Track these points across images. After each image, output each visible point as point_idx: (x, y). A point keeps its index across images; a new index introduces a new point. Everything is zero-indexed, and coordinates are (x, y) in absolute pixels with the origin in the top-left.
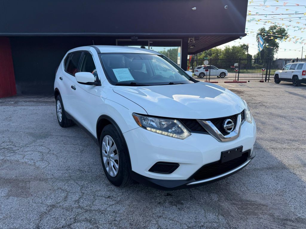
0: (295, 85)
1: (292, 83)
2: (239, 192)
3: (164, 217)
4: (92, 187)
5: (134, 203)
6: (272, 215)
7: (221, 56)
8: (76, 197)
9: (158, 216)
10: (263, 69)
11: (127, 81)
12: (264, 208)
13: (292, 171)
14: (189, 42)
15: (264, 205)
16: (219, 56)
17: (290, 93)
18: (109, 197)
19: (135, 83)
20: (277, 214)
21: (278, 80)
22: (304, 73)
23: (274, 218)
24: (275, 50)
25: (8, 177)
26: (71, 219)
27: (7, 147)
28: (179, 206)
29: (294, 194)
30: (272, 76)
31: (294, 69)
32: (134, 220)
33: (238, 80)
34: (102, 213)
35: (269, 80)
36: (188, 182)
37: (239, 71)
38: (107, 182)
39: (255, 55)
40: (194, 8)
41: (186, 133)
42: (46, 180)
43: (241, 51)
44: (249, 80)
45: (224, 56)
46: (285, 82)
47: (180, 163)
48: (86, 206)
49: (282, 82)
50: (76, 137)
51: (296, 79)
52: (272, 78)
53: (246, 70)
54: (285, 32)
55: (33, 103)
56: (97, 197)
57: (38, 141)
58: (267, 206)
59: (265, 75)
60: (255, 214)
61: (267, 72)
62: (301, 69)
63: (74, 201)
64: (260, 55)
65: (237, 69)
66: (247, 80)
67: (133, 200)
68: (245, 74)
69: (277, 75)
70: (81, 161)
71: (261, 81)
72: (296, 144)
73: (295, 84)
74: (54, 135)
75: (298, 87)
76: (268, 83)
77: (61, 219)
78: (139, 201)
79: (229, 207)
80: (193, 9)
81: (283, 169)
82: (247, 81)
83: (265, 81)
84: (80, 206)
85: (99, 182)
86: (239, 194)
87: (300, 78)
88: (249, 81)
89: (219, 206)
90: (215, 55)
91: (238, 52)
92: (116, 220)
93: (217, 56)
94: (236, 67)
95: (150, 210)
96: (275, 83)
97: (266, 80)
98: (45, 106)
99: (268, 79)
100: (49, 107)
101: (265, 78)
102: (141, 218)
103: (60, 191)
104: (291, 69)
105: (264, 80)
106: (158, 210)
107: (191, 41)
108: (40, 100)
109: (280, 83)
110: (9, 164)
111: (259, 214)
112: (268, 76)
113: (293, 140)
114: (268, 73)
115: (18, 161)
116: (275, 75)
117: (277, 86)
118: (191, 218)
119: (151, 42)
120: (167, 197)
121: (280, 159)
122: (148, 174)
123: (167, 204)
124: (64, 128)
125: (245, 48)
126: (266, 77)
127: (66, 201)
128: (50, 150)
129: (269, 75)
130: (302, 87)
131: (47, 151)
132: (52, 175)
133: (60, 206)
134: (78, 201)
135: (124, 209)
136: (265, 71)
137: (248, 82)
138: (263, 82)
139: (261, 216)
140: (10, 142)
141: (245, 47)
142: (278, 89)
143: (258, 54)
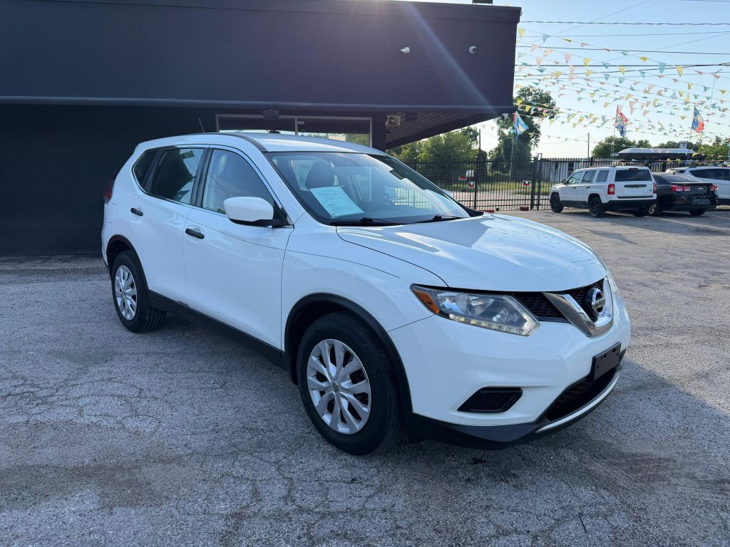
0: (595, 215)
1: (588, 211)
2: (608, 440)
3: (496, 507)
4: (302, 463)
5: (416, 488)
6: (692, 476)
7: (422, 153)
8: (279, 489)
9: (481, 506)
10: (527, 182)
11: (350, 216)
12: (671, 464)
13: (682, 389)
14: (387, 123)
15: (668, 460)
16: (417, 154)
17: (595, 232)
18: (354, 480)
19: (371, 220)
20: (699, 474)
21: (557, 204)
22: (612, 190)
23: (699, 482)
24: (533, 139)
25: (72, 463)
26: (299, 538)
27: (17, 391)
28: (513, 482)
29: (708, 433)
30: (544, 197)
31: (590, 182)
32: (438, 522)
33: (475, 206)
34: (362, 517)
35: (538, 205)
36: (538, 426)
37: (476, 186)
38: (330, 448)
39: (491, 151)
40: (406, 50)
41: (529, 321)
42: (178, 460)
43: (464, 141)
44: (497, 207)
45: (430, 153)
46: (572, 210)
47: (525, 387)
48: (317, 507)
49: (565, 209)
50: (185, 354)
51: (597, 203)
52: (545, 202)
53: (490, 186)
54: (551, 102)
55: (11, 277)
56: (327, 485)
57: (93, 370)
58: (675, 461)
59: (530, 196)
60: (663, 479)
61: (533, 187)
62: (605, 181)
63: (280, 499)
64: (502, 151)
65: (472, 184)
66: (494, 207)
67: (407, 480)
68: (482, 194)
69: (555, 196)
70: (238, 409)
71: (522, 209)
72: (662, 337)
73: (595, 213)
74: (124, 354)
75: (602, 219)
76: (537, 212)
77: (278, 541)
78: (424, 483)
79: (607, 471)
80: (403, 50)
81: (663, 386)
82: (495, 209)
83: (532, 209)
84: (301, 507)
85: (310, 450)
86: (611, 445)
87: (605, 199)
88: (498, 210)
89: (589, 472)
90: (408, 151)
91: (458, 144)
92: (400, 527)
93: (413, 154)
94: (470, 179)
95: (457, 496)
96: (551, 211)
97: (532, 205)
98: (48, 281)
99: (536, 202)
100: (62, 284)
101: (530, 202)
102: (449, 515)
103: (232, 480)
104: (583, 181)
105: (529, 206)
106: (473, 494)
107: (393, 121)
108: (23, 266)
109: (563, 211)
110: (53, 433)
111: (668, 477)
112: (536, 197)
113: (652, 329)
114: (537, 190)
115: (70, 422)
116: (550, 194)
117: (557, 217)
118: (549, 501)
119: (300, 123)
120: (475, 465)
121: (648, 368)
122: (455, 416)
123: (485, 481)
124: (140, 335)
125: (471, 137)
126: (532, 200)
127: (261, 501)
128: (141, 389)
129: (539, 194)
130: (612, 220)
131: (135, 392)
132: (186, 445)
133: (255, 514)
134: (288, 498)
135: (401, 500)
136: (531, 185)
137: (496, 212)
138: (526, 209)
139: (674, 481)
140: (14, 377)
141: (471, 133)
142: (565, 224)
143: (498, 149)
